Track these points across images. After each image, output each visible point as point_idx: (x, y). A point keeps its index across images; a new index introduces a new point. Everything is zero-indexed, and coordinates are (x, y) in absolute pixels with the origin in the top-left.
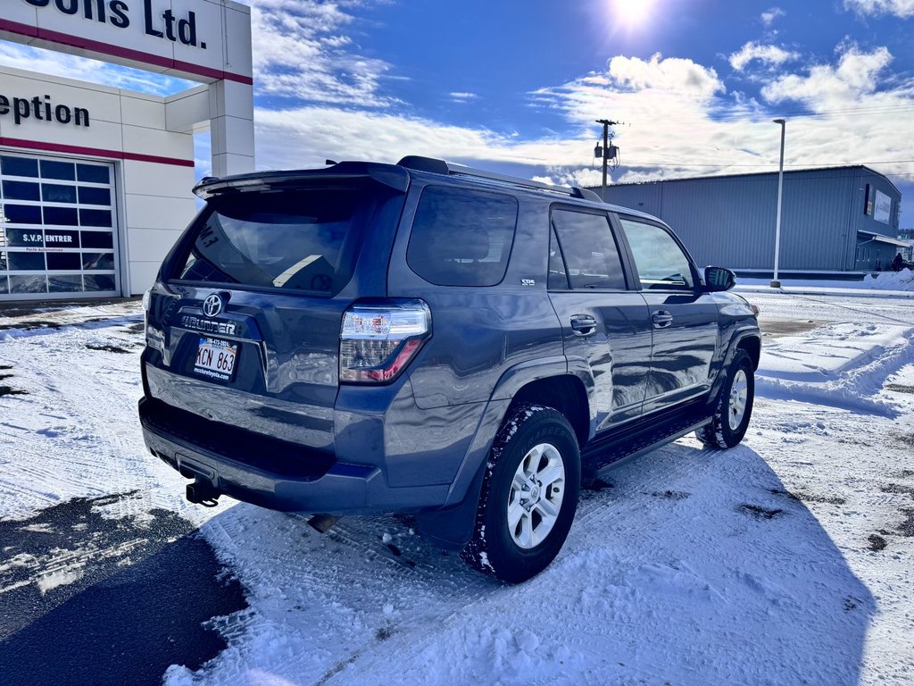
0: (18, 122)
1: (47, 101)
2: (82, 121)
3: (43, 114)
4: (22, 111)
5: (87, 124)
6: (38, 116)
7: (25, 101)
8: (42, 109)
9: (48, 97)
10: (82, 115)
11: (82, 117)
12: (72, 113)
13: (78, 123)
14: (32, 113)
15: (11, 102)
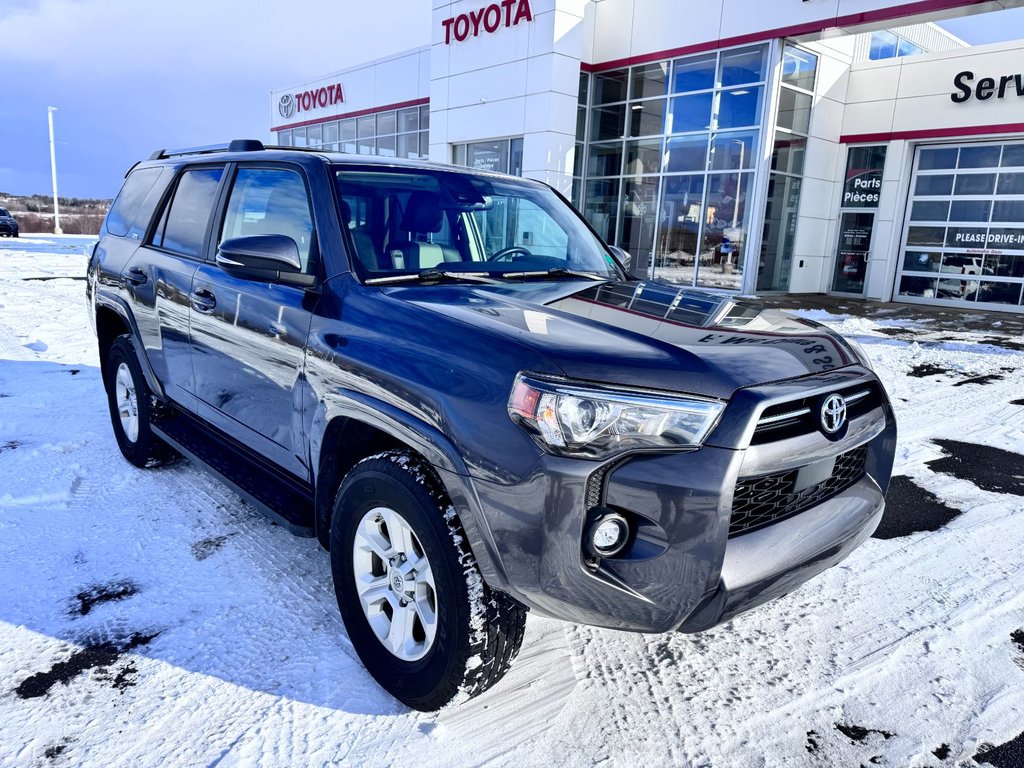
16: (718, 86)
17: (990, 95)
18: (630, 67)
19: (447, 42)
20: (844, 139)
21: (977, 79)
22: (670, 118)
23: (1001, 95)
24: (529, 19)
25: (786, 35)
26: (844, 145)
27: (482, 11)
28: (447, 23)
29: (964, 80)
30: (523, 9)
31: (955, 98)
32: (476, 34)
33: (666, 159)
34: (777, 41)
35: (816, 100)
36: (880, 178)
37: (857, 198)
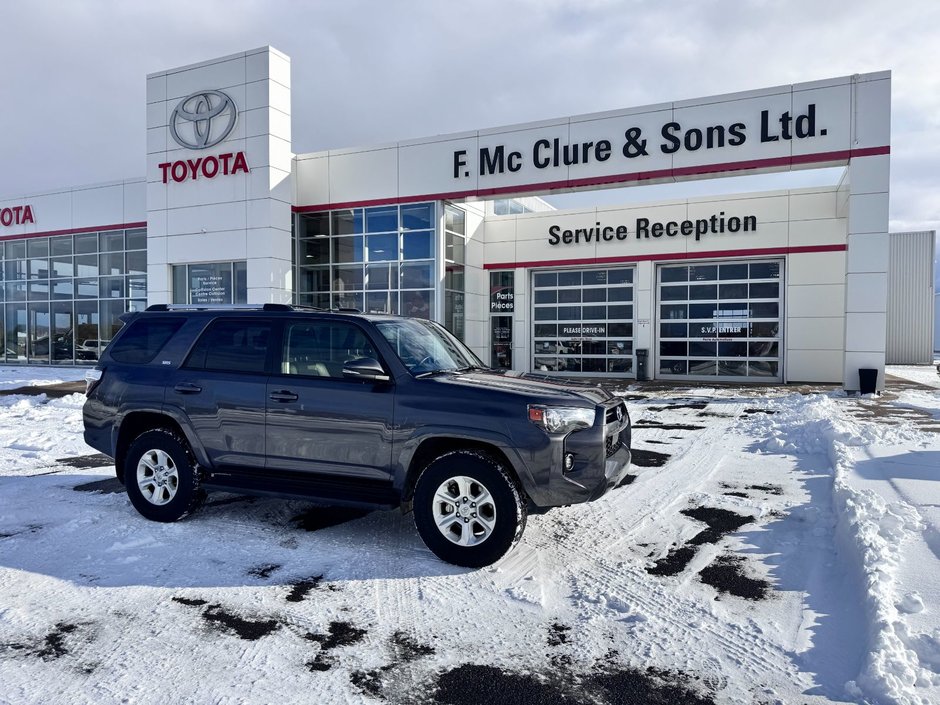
0: (698, 238)
1: (722, 217)
2: (750, 227)
3: (718, 228)
4: (702, 230)
5: (754, 228)
6: (714, 231)
7: (705, 221)
8: (718, 224)
9: (722, 213)
10: (750, 221)
11: (750, 223)
12: (742, 222)
13: (746, 229)
14: (709, 229)
15: (694, 225)
16: (401, 229)
17: (571, 241)
18: (330, 211)
19: (165, 181)
20: (486, 267)
21: (563, 230)
22: (366, 250)
23: (577, 241)
24: (246, 171)
25: (447, 198)
26: (486, 270)
27: (199, 160)
29: (555, 231)
30: (240, 162)
31: (551, 241)
32: (194, 177)
33: (366, 279)
34: (439, 202)
35: (467, 241)
36: (512, 292)
37: (499, 306)
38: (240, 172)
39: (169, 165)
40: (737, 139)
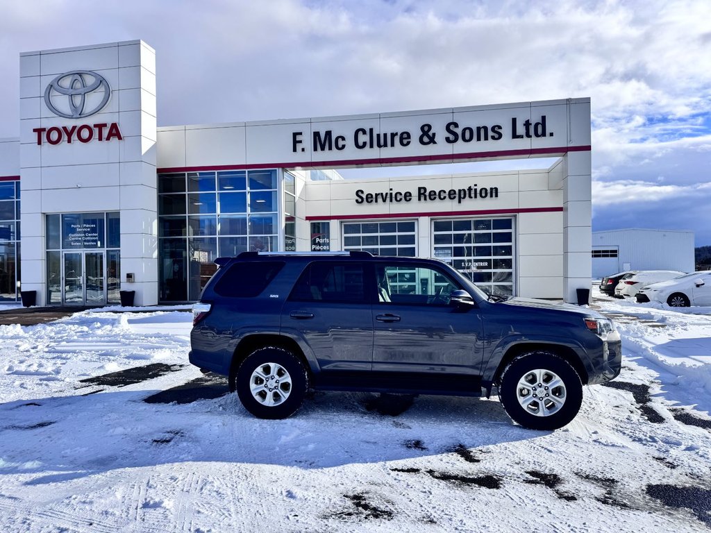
0: (460, 202)
1: (475, 187)
2: (494, 194)
3: (473, 195)
4: (462, 196)
5: (497, 196)
6: (470, 197)
7: (464, 190)
8: (473, 192)
9: (476, 185)
10: (494, 191)
11: (494, 192)
12: (489, 191)
13: (491, 196)
14: (467, 195)
15: (457, 192)
16: (248, 189)
18: (186, 173)
19: (39, 143)
20: (308, 218)
22: (218, 204)
23: (376, 201)
24: (120, 138)
25: (286, 166)
26: (308, 221)
27: (74, 128)
28: (39, 131)
29: (360, 194)
30: (114, 131)
31: (357, 201)
32: (69, 141)
33: (219, 227)
34: (281, 169)
35: (297, 199)
36: (328, 238)
37: (318, 248)
38: (114, 140)
39: (44, 130)
40: (497, 136)
